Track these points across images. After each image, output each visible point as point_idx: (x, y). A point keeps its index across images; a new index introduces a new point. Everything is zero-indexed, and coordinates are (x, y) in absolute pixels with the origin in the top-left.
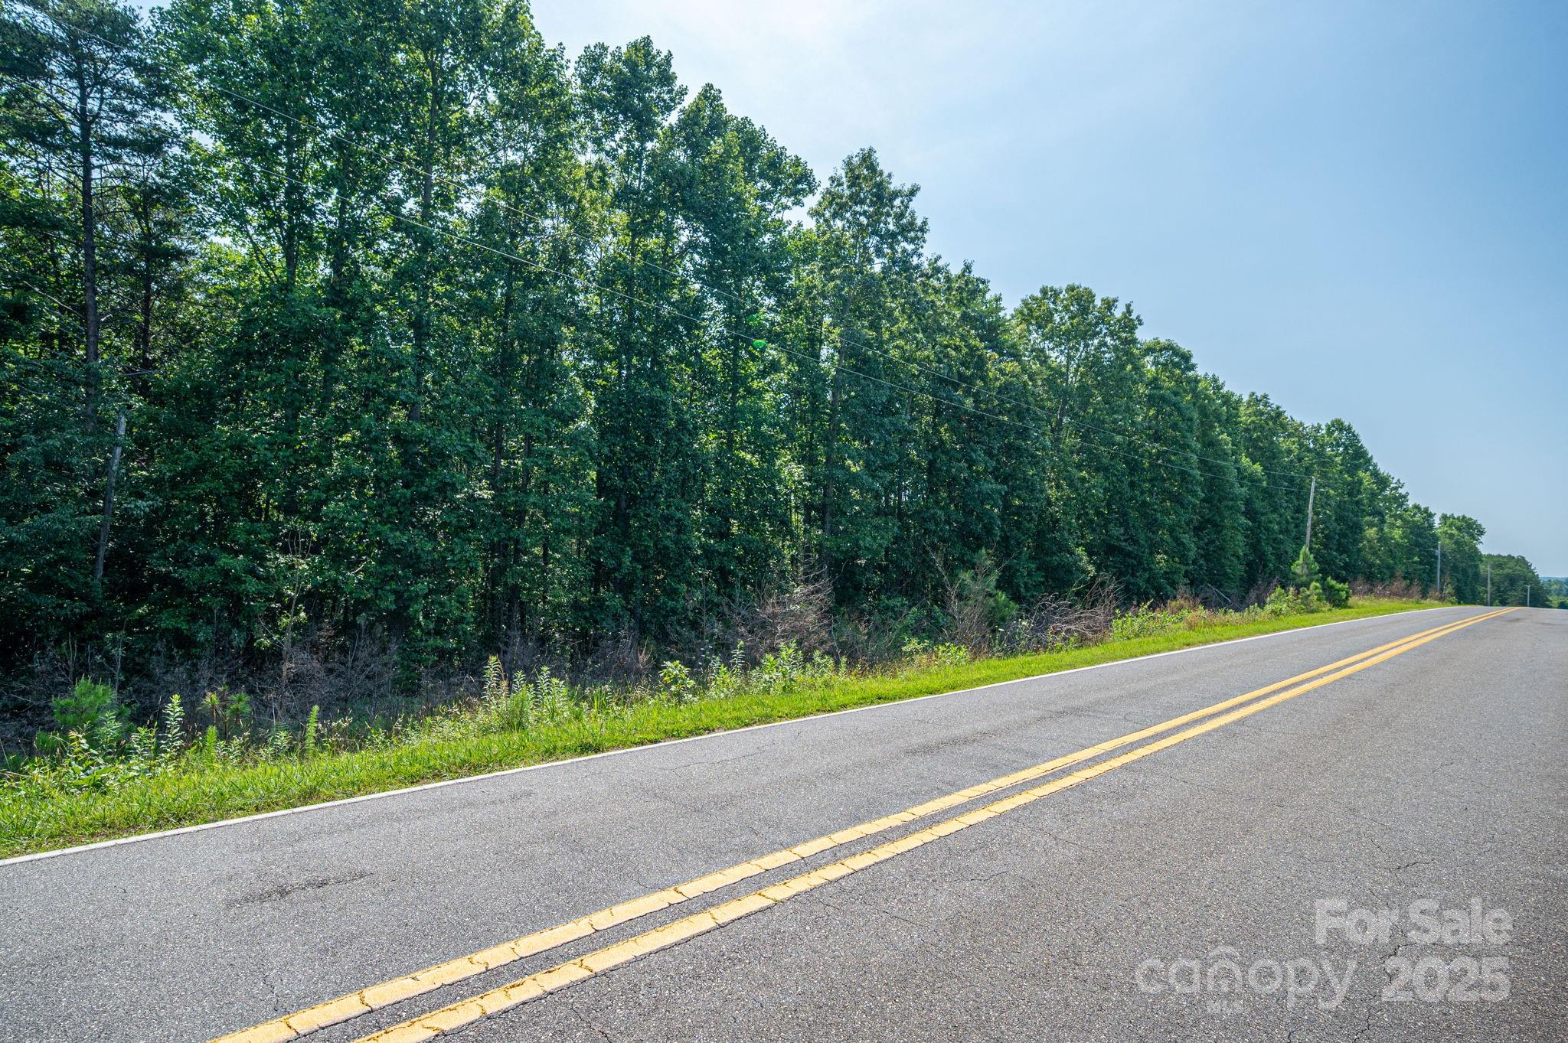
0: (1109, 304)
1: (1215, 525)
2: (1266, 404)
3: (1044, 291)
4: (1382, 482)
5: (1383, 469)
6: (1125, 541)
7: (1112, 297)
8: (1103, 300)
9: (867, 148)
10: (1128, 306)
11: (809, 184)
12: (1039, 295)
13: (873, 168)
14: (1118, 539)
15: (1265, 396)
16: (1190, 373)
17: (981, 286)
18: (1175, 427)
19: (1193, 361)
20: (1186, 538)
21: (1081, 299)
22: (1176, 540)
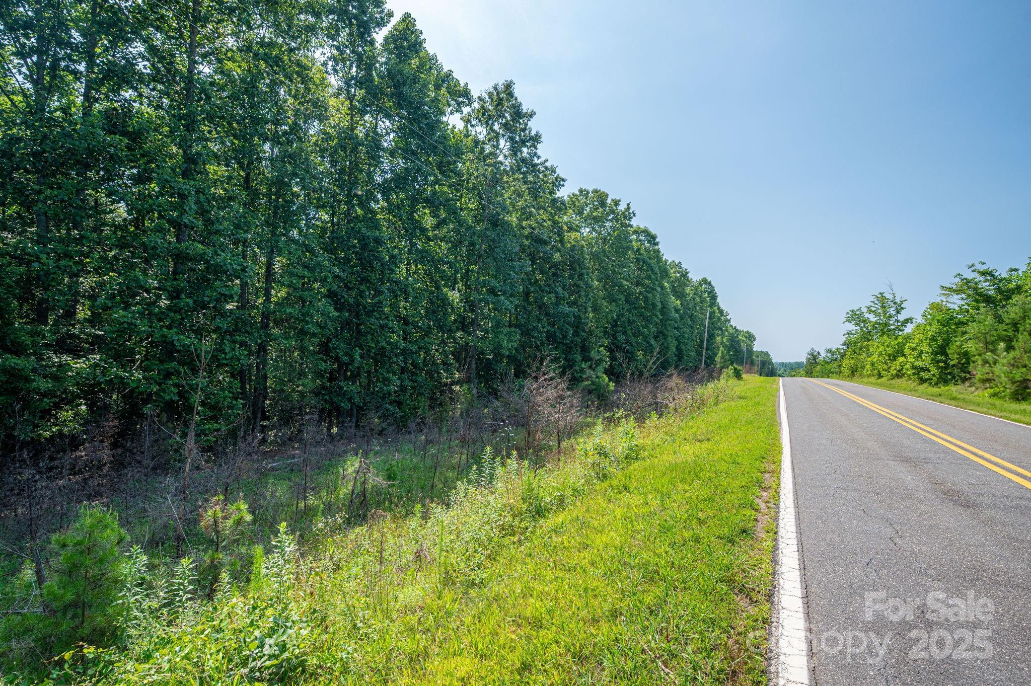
0: (616, 203)
1: (664, 335)
2: (680, 267)
3: (581, 191)
4: (721, 312)
5: (722, 306)
6: (626, 343)
7: (618, 198)
8: (612, 200)
9: (509, 80)
10: (628, 205)
11: (469, 100)
12: (578, 193)
13: (511, 95)
14: (623, 343)
15: (680, 263)
16: (656, 247)
17: (562, 183)
18: (649, 278)
19: (657, 240)
20: (653, 342)
21: (601, 198)
22: (648, 342)
